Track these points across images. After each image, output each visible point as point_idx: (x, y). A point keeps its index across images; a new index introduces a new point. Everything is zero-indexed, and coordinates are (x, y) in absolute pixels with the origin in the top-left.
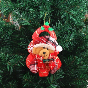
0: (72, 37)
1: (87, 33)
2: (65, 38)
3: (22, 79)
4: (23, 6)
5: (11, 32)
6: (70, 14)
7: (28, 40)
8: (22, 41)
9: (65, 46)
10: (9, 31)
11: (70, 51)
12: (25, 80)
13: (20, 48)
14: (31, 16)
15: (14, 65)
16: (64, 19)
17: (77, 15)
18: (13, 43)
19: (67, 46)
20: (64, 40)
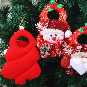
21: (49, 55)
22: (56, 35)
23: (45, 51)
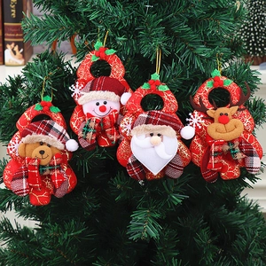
21: (94, 138)
22: (105, 103)
23: (87, 132)
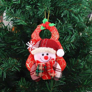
0: (74, 38)
1: (91, 33)
2: (65, 39)
3: (18, 85)
4: (18, 3)
5: (3, 33)
6: (72, 11)
7: (23, 43)
8: (16, 44)
9: (65, 48)
10: (1, 32)
11: (71, 55)
12: (21, 86)
13: (14, 52)
14: (27, 13)
15: (7, 70)
16: (64, 18)
17: (79, 13)
18: (6, 46)
19: (68, 49)
20: (64, 41)
